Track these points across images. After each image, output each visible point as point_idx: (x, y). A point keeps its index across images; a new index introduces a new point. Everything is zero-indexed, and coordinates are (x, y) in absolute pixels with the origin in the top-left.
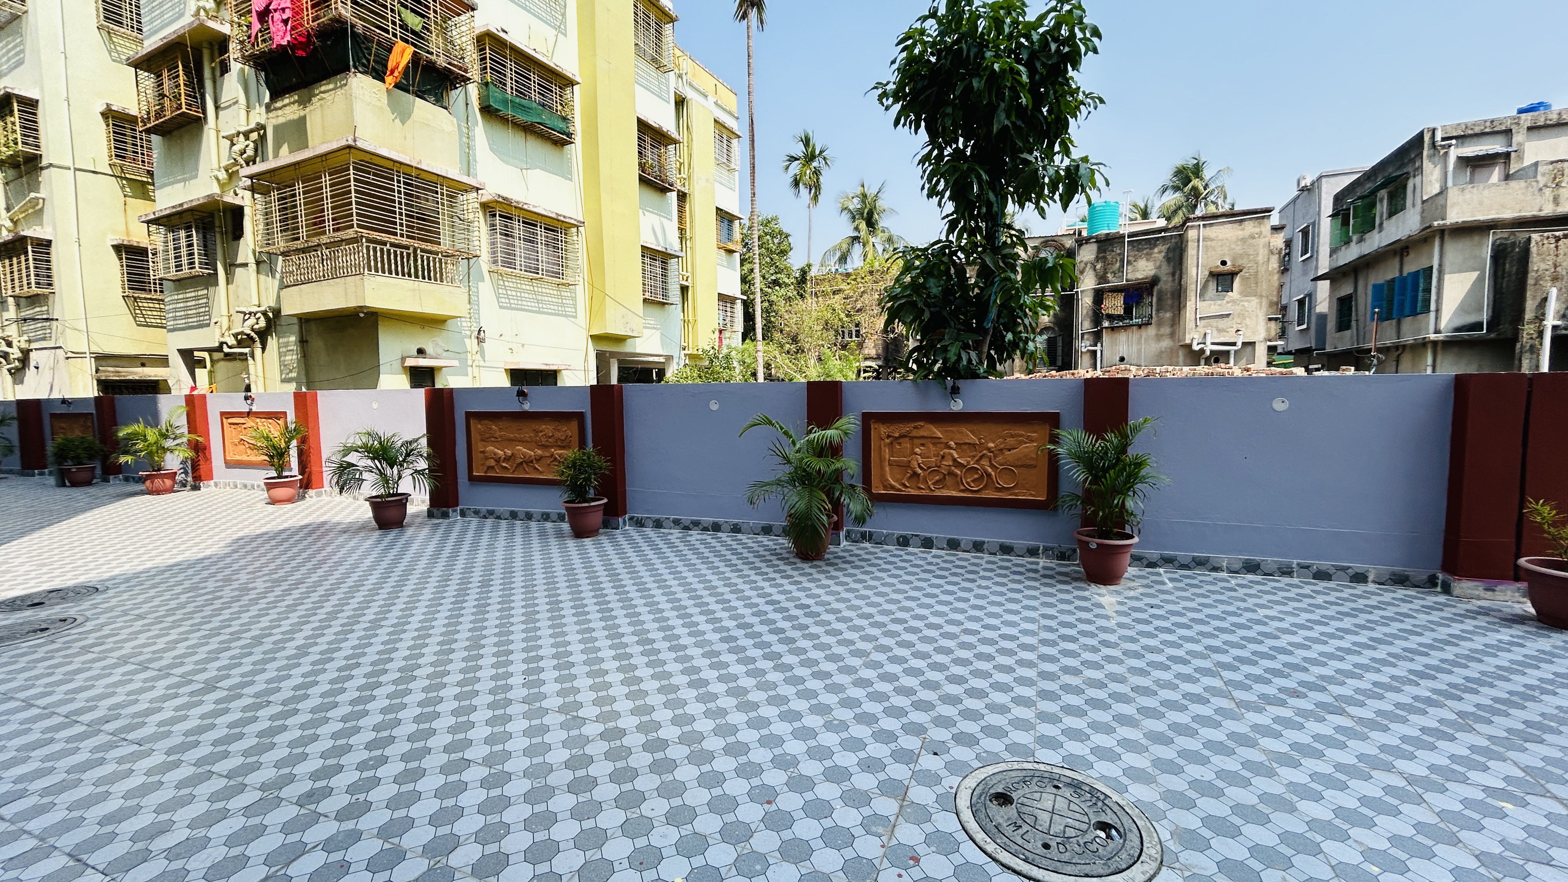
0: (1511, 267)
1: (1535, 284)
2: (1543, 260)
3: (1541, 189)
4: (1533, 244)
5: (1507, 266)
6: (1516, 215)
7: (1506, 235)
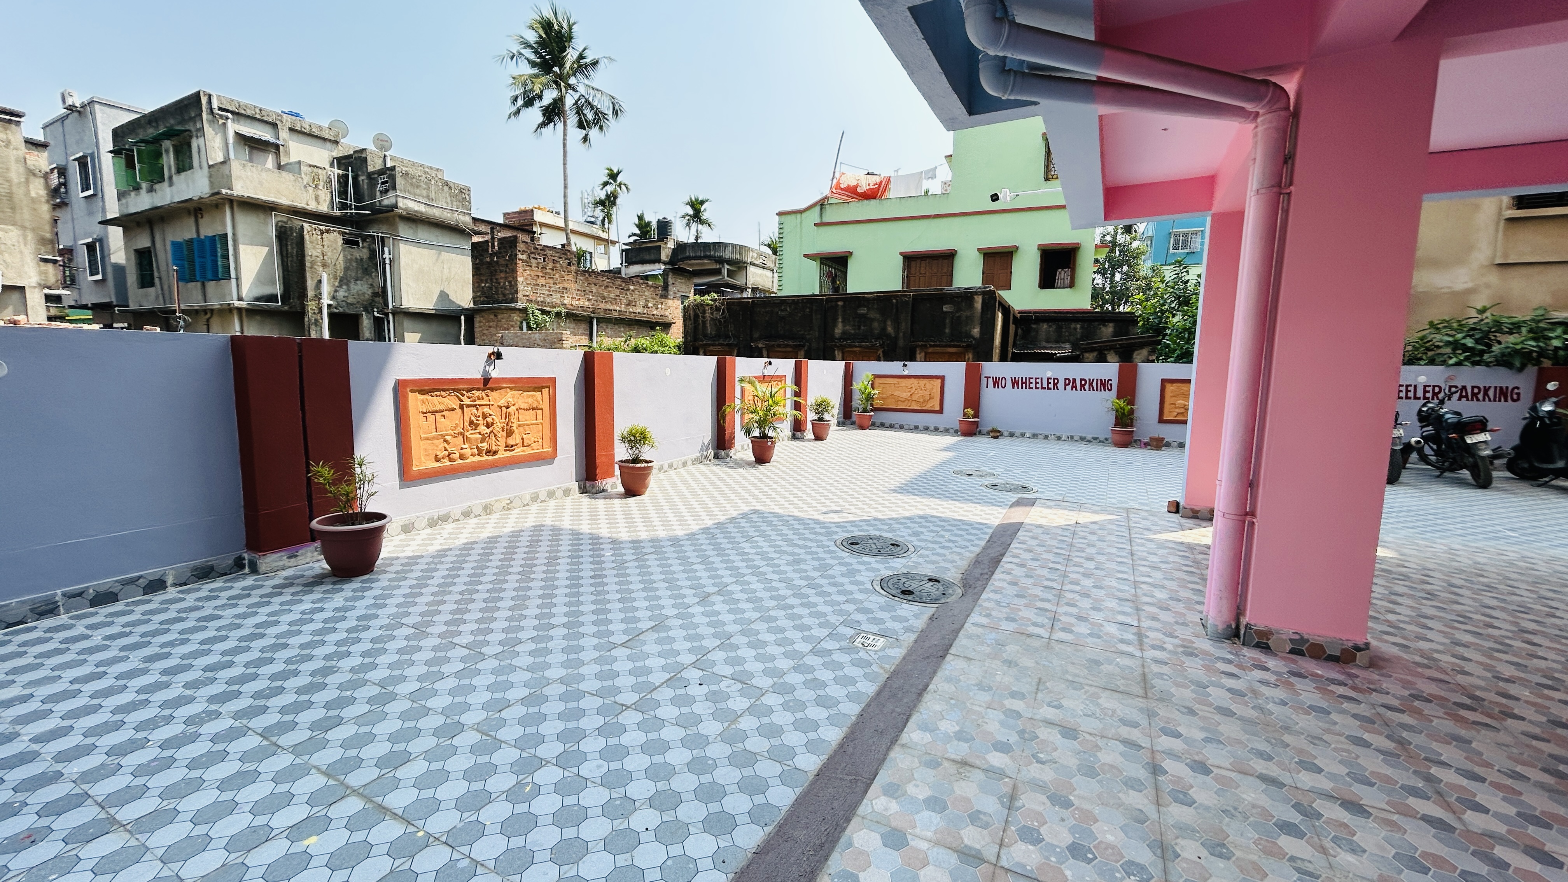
0: (293, 248)
1: (311, 268)
2: (314, 248)
3: (305, 187)
4: (305, 232)
5: (289, 247)
6: (290, 203)
7: (285, 220)
